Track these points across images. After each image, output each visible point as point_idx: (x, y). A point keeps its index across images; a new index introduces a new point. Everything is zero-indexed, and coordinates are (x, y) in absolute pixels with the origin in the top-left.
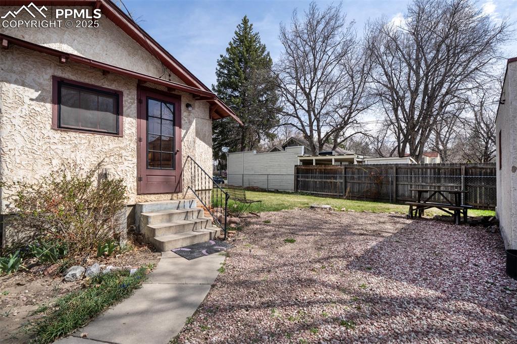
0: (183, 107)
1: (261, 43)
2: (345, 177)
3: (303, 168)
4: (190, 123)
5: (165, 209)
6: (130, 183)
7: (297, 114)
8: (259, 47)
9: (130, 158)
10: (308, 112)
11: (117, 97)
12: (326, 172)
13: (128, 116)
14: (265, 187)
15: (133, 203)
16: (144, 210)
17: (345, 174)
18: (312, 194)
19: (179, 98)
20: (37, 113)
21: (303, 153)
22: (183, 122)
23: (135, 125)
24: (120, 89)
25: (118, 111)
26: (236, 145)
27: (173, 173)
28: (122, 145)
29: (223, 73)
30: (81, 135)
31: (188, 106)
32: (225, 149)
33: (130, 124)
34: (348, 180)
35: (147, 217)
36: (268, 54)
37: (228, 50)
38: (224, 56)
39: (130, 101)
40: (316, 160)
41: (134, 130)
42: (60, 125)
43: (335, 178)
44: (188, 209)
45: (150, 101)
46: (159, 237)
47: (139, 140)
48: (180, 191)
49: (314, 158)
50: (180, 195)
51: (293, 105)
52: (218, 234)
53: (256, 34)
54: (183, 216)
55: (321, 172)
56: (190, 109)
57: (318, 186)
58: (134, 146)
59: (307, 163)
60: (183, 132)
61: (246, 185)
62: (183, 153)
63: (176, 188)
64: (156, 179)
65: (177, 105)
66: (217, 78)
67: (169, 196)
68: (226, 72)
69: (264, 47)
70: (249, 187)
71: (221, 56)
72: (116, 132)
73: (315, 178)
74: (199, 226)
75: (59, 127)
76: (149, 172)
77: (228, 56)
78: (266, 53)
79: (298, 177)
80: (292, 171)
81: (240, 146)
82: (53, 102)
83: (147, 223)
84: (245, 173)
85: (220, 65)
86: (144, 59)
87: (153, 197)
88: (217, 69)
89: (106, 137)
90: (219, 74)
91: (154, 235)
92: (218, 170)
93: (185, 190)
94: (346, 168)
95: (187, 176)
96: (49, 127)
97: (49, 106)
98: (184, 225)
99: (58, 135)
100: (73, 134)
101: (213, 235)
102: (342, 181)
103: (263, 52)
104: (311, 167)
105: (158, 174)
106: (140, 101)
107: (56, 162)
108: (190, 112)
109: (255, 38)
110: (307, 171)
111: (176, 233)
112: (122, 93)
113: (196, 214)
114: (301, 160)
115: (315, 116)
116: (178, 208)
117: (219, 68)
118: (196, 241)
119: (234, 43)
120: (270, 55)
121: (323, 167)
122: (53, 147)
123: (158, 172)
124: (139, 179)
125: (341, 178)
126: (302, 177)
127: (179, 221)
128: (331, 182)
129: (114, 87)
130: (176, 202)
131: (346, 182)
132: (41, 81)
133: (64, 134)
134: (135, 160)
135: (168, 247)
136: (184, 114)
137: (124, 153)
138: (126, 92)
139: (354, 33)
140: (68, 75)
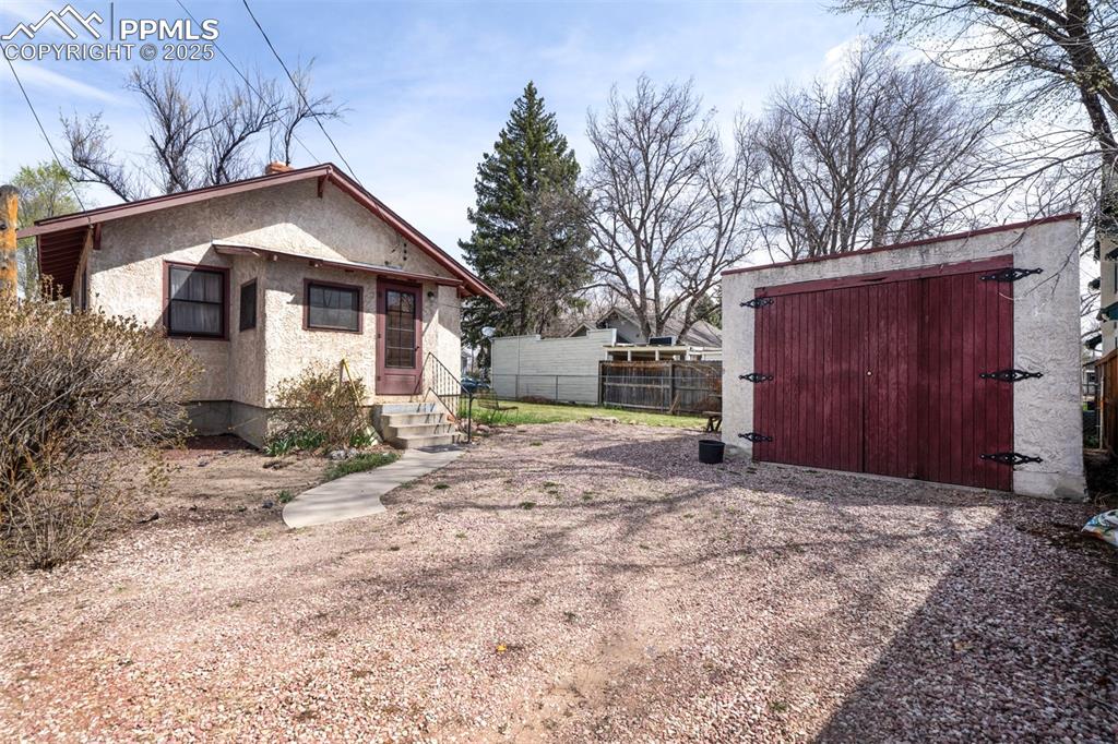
0: (425, 296)
1: (559, 134)
2: (673, 381)
3: (612, 365)
4: (432, 314)
5: (405, 411)
6: (369, 383)
7: (617, 268)
8: (555, 142)
9: (369, 356)
10: (638, 263)
11: (357, 292)
12: (645, 372)
13: (368, 312)
14: (553, 397)
15: (371, 404)
16: (384, 411)
17: (673, 375)
18: (623, 408)
19: (420, 286)
20: (292, 315)
21: (614, 340)
22: (424, 314)
23: (374, 321)
24: (361, 284)
25: (358, 307)
26: (511, 322)
27: (413, 372)
28: (362, 343)
29: (488, 188)
30: (326, 334)
31: (430, 294)
32: (487, 332)
33: (369, 320)
34: (677, 386)
35: (388, 417)
36: (572, 153)
37: (497, 146)
38: (490, 155)
39: (370, 296)
40: (632, 352)
41: (374, 326)
42: (309, 325)
43: (658, 382)
44: (428, 412)
45: (390, 293)
46: (401, 436)
47: (379, 336)
48: (420, 393)
49: (629, 350)
50: (420, 397)
51: (611, 252)
52: (462, 438)
53: (550, 116)
54: (425, 418)
55: (639, 372)
56: (432, 298)
57: (634, 395)
58: (373, 343)
59: (619, 356)
60: (424, 325)
61: (522, 394)
62: (424, 349)
63: (415, 389)
64: (394, 379)
65: (417, 295)
66: (477, 197)
67: (408, 398)
68: (493, 185)
69: (564, 143)
70: (527, 397)
71: (486, 156)
72: (356, 329)
73: (630, 381)
74: (441, 429)
75: (309, 327)
76: (387, 371)
77: (497, 156)
78: (567, 152)
79: (604, 380)
80: (595, 370)
81: (517, 323)
82: (304, 304)
83: (388, 422)
84: (522, 372)
85: (482, 172)
86: (374, 228)
87: (391, 398)
88: (477, 181)
89: (347, 335)
90: (481, 190)
91: (396, 434)
92: (480, 366)
93: (426, 392)
94: (674, 367)
95: (428, 375)
96: (300, 327)
97: (301, 307)
98: (425, 427)
99: (308, 335)
100: (319, 333)
101: (456, 439)
102: (668, 387)
103: (561, 150)
104: (624, 364)
105: (396, 373)
106: (379, 295)
107: (305, 360)
108: (432, 302)
109: (548, 125)
110: (618, 371)
111: (418, 434)
112: (362, 288)
113: (438, 418)
114: (610, 353)
115: (652, 270)
116: (418, 410)
117: (480, 178)
118: (437, 443)
119: (510, 131)
120: (576, 156)
121: (642, 364)
122: (303, 346)
123: (395, 370)
124: (378, 378)
125: (666, 382)
126: (610, 380)
127: (421, 423)
128: (652, 389)
129: (354, 282)
130: (415, 404)
131: (674, 389)
132: (295, 284)
133: (312, 334)
134: (374, 358)
135: (410, 445)
136: (426, 304)
137: (363, 351)
138: (366, 287)
139: (715, 128)
140: (317, 277)
